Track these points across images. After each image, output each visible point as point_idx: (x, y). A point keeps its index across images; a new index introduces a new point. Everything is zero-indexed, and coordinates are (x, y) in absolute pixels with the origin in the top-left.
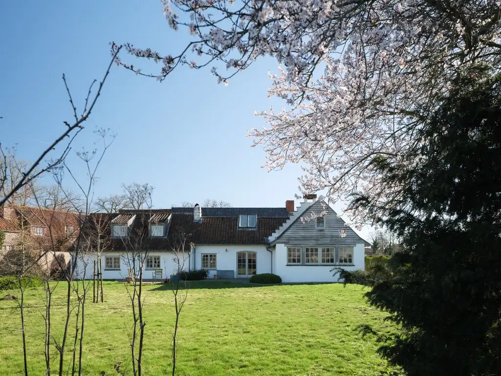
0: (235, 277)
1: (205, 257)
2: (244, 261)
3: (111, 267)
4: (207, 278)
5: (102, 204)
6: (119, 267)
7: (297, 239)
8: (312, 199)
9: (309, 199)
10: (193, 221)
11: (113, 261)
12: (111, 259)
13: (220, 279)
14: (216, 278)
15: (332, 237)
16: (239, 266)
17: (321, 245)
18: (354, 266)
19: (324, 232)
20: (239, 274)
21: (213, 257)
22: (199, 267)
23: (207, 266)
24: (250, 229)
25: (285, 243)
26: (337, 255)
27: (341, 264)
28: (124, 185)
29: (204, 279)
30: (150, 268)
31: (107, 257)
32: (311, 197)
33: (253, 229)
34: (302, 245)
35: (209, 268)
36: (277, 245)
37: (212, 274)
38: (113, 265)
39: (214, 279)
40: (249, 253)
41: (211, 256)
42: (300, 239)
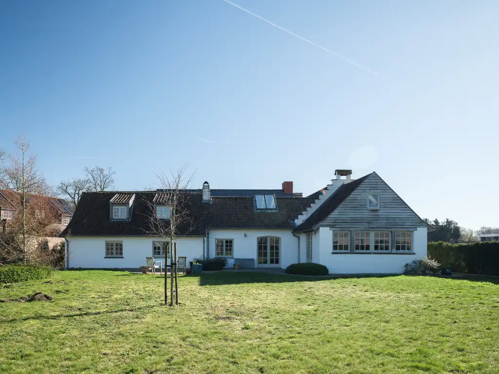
0: (256, 266)
1: (220, 244)
2: (266, 248)
3: (112, 254)
4: (226, 267)
5: (65, 188)
6: (121, 253)
7: (345, 221)
8: (346, 175)
9: (342, 175)
10: (201, 201)
11: (114, 247)
12: (112, 245)
13: (241, 268)
14: (237, 267)
15: (388, 219)
16: (259, 254)
17: (375, 229)
18: (415, 254)
19: (379, 214)
20: (259, 263)
21: (229, 243)
22: (213, 255)
23: (222, 253)
24: (270, 211)
25: (331, 226)
26: (393, 241)
27: (398, 251)
28: (87, 169)
29: (222, 269)
30: (157, 256)
31: (108, 242)
32: (345, 173)
33: (273, 211)
34: (351, 229)
35: (224, 256)
36: (321, 229)
37: (230, 262)
38: (115, 251)
39: (233, 268)
40: (272, 239)
41: (227, 242)
42: (349, 221)
